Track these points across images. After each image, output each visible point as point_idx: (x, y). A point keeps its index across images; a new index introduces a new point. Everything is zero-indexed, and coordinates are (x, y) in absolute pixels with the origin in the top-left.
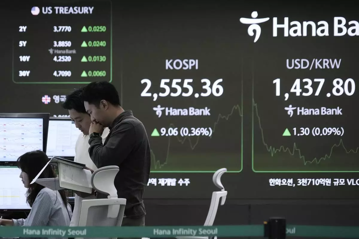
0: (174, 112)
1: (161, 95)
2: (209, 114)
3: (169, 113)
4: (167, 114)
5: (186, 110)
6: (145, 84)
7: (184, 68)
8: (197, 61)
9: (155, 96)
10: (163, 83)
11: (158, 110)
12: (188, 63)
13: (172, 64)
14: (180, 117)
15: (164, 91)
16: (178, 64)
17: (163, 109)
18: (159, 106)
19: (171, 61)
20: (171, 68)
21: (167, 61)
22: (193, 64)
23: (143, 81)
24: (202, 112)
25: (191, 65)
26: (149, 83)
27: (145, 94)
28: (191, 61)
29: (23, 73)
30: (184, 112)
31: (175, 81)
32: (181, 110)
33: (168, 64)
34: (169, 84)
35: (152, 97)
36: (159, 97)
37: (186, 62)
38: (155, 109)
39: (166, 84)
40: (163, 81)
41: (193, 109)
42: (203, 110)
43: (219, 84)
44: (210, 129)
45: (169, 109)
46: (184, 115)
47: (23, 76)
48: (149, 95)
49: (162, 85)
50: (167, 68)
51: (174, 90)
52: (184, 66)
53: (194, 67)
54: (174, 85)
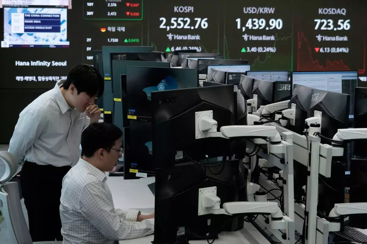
0: (179, 37)
1: (172, 27)
2: (199, 39)
3: (176, 38)
4: (175, 38)
5: (186, 36)
6: (162, 21)
7: (185, 12)
8: (193, 8)
9: (168, 28)
10: (173, 20)
11: (170, 36)
12: (187, 8)
13: (178, 9)
14: (182, 40)
15: (173, 25)
16: (181, 9)
17: (172, 35)
18: (170, 34)
19: (177, 7)
20: (178, 11)
21: (175, 7)
22: (191, 9)
23: (161, 19)
24: (195, 38)
25: (189, 10)
26: (165, 20)
27: (162, 26)
28: (189, 7)
29: (90, 13)
30: (185, 38)
31: (180, 19)
32: (183, 36)
33: (176, 9)
34: (176, 21)
35: (166, 29)
36: (170, 28)
37: (186, 8)
38: (168, 35)
39: (174, 21)
40: (173, 19)
41: (190, 36)
42: (196, 36)
43: (206, 21)
44: (200, 48)
45: (176, 36)
46: (185, 39)
47: (89, 15)
48: (165, 27)
49: (172, 21)
50: (175, 11)
51: (179, 25)
52: (185, 10)
53: (191, 11)
54: (179, 22)
